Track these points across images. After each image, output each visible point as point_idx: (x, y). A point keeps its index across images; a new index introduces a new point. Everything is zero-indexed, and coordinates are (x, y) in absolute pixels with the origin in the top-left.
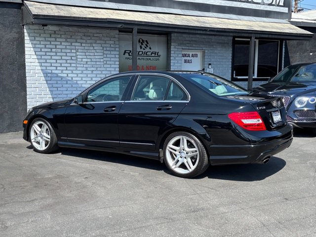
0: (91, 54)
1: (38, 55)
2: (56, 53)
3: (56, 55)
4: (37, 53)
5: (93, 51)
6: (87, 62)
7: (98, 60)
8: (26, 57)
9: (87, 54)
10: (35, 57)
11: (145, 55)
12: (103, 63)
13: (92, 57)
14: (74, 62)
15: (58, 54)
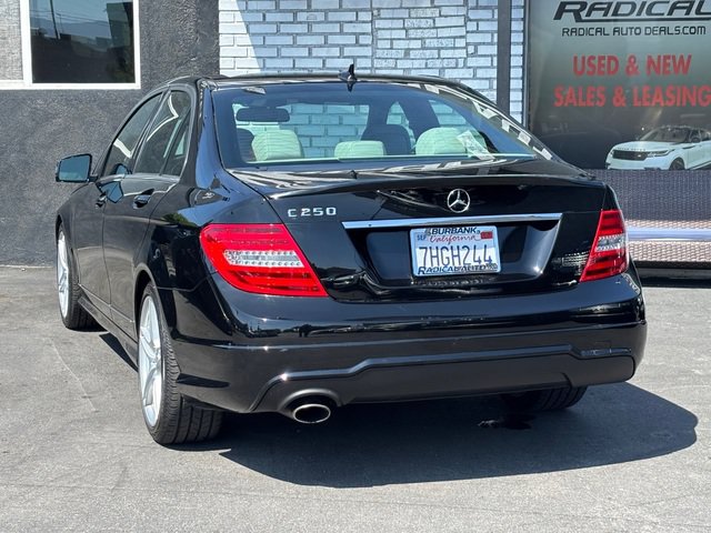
0: (423, 23)
1: (254, 34)
2: (309, 24)
3: (310, 33)
4: (253, 29)
5: (429, 13)
6: (407, 51)
7: (445, 43)
8: (223, 40)
9: (408, 24)
10: (247, 40)
11: (644, 15)
12: (462, 53)
13: (427, 33)
14: (368, 51)
15: (316, 28)
